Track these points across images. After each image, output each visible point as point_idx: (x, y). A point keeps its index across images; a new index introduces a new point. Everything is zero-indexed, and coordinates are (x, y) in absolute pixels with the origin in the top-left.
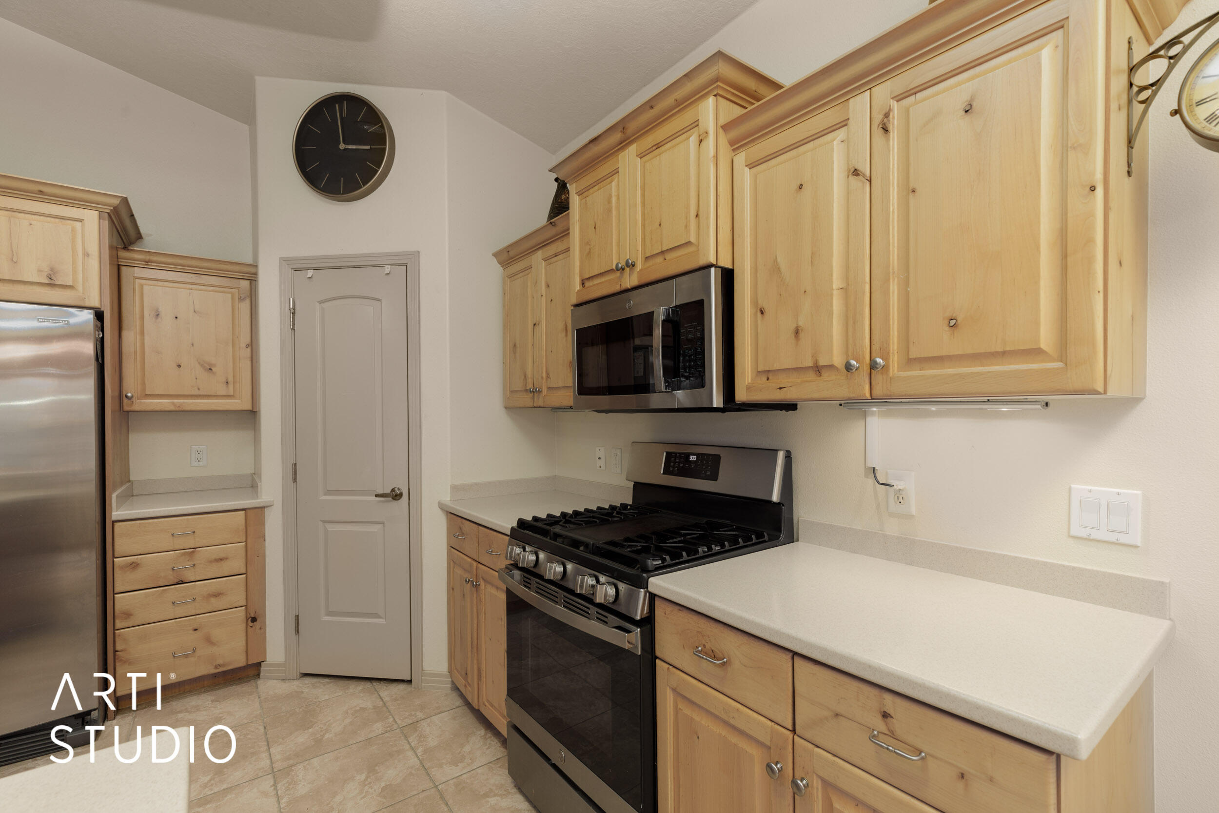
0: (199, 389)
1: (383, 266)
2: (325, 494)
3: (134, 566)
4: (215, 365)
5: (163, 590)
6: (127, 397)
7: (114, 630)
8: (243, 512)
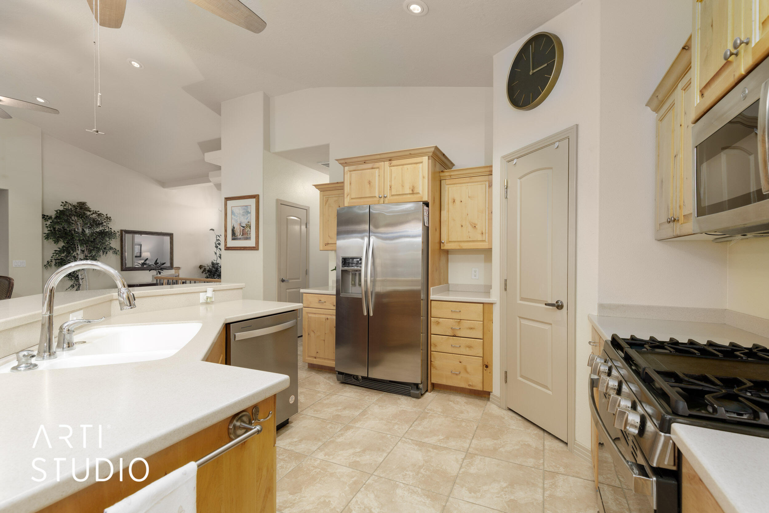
0: (470, 238)
1: (554, 143)
2: (520, 300)
3: (438, 323)
4: (477, 225)
5: (448, 338)
6: (442, 243)
7: (431, 351)
8: (482, 304)
